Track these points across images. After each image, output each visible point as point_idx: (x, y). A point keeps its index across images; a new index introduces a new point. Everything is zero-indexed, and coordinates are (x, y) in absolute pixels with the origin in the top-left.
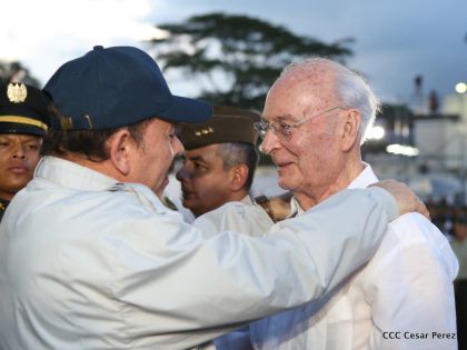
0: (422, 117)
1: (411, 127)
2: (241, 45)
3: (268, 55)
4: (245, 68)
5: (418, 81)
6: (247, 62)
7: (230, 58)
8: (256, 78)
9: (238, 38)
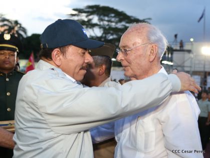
0: (176, 50)
1: (172, 54)
2: (106, 18)
3: (117, 23)
4: (107, 27)
5: (176, 36)
6: (108, 25)
7: (102, 23)
8: (111, 32)
9: (105, 15)
